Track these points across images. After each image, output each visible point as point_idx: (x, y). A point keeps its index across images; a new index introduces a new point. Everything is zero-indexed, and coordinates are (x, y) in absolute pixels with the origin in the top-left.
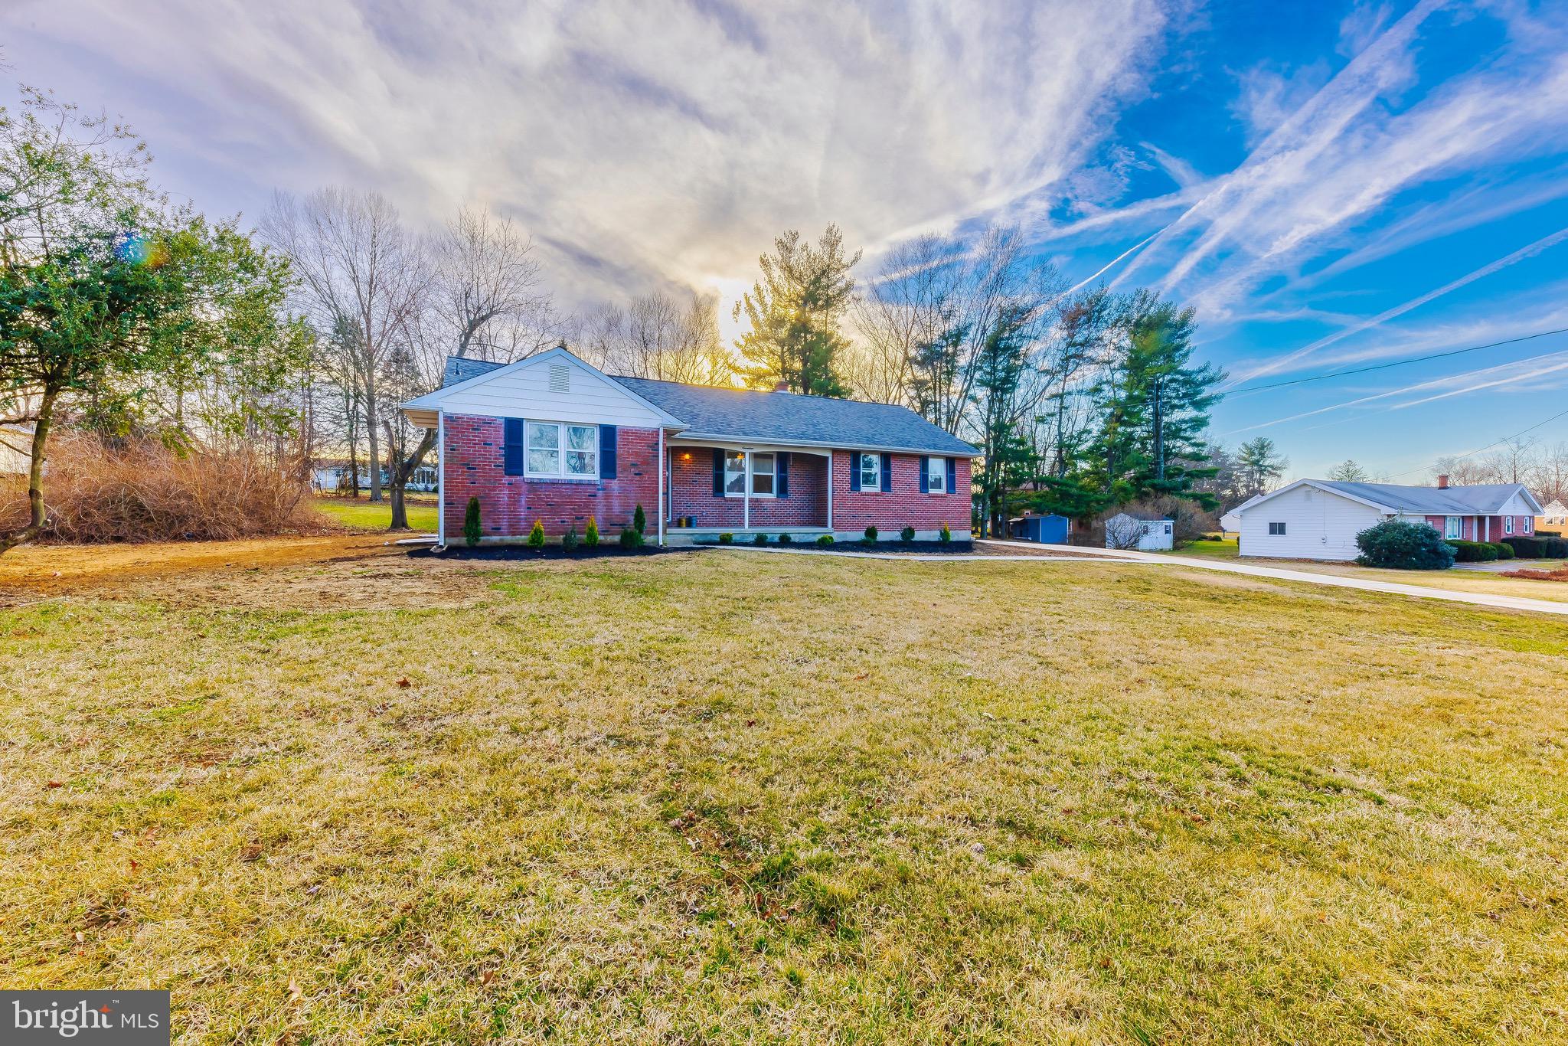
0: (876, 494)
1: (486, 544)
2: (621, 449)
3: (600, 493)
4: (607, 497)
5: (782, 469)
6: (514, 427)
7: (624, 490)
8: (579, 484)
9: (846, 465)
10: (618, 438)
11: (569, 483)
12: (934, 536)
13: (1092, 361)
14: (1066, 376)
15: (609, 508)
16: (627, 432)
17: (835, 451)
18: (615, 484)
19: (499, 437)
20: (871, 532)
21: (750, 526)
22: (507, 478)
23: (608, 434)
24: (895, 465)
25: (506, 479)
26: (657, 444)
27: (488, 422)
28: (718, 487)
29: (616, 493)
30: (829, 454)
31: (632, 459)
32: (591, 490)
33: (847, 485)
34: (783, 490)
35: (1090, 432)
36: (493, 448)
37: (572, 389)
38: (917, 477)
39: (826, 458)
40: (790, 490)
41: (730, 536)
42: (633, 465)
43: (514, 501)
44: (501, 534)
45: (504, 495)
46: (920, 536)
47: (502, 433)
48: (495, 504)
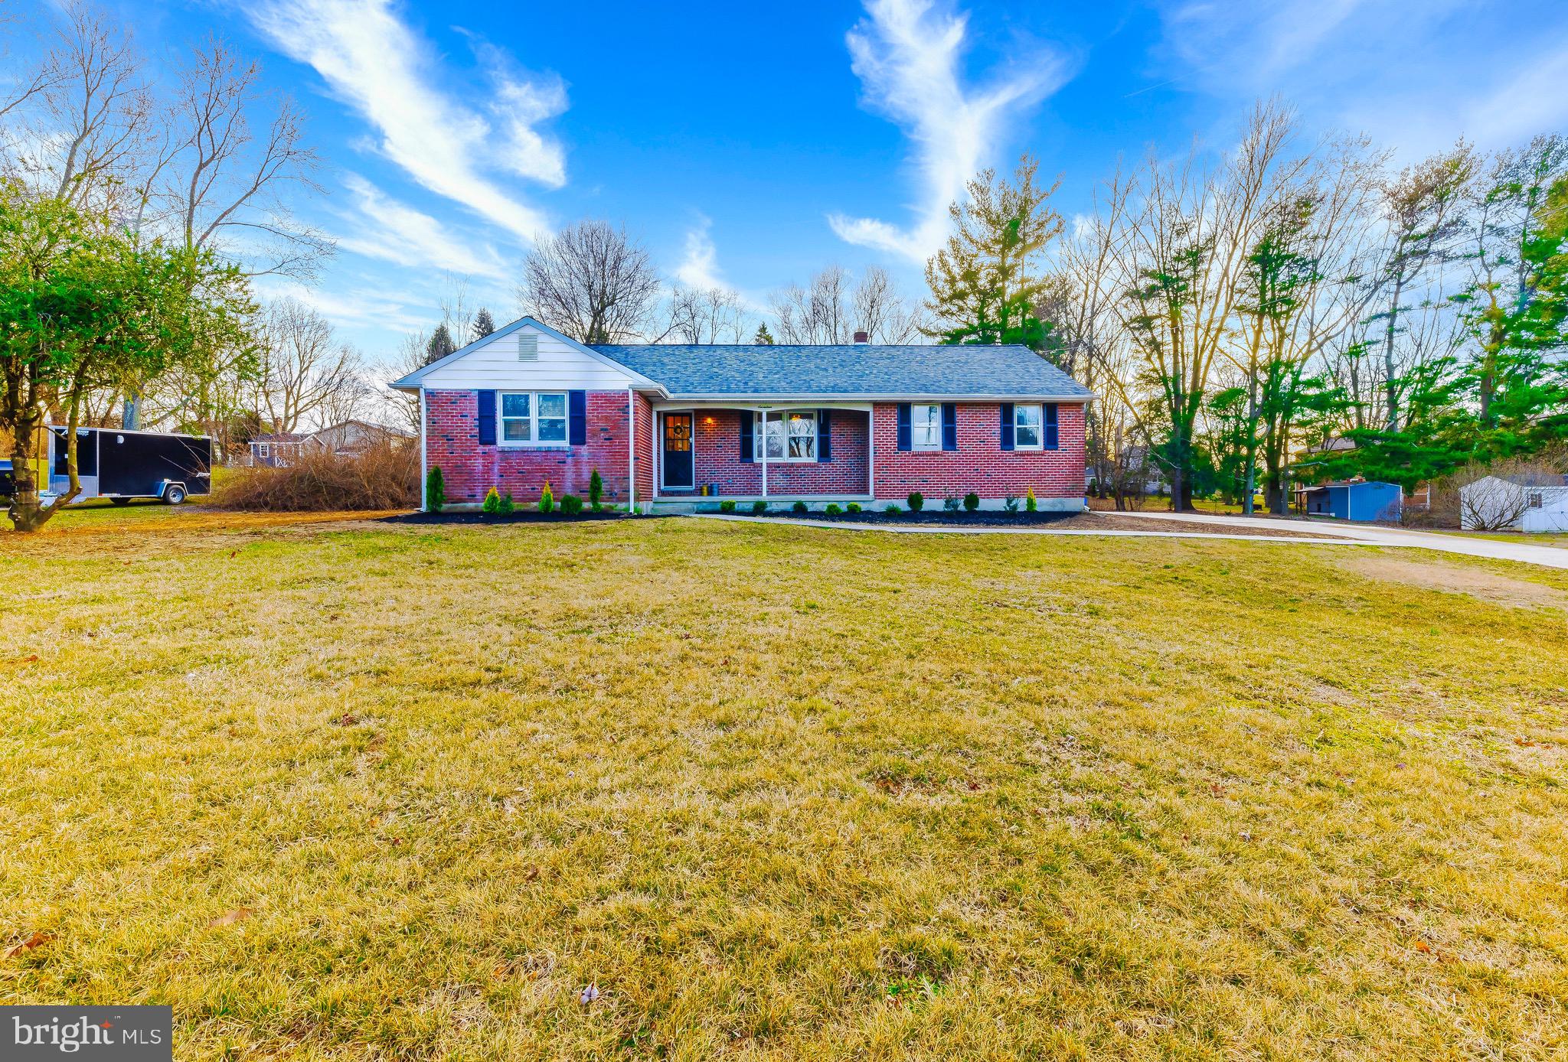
0: (935, 454)
1: (463, 510)
2: (589, 415)
3: (569, 460)
4: (576, 463)
5: (823, 429)
6: (486, 398)
7: (593, 456)
8: (548, 451)
9: (892, 421)
10: (587, 403)
11: (539, 450)
12: (999, 504)
13: (1444, 257)
14: (1399, 284)
15: (578, 474)
16: (598, 396)
17: (877, 404)
18: (584, 450)
19: (473, 408)
20: (915, 500)
21: (768, 494)
22: (481, 447)
23: (577, 398)
24: (960, 416)
25: (480, 449)
26: (628, 406)
27: (464, 395)
28: (746, 451)
29: (585, 459)
30: (869, 408)
31: (602, 425)
32: (560, 456)
33: (893, 443)
34: (824, 453)
35: (1454, 361)
36: (469, 420)
37: (541, 357)
38: (997, 430)
39: (867, 414)
40: (833, 453)
41: (732, 505)
42: (603, 430)
43: (488, 470)
44: (476, 501)
45: (478, 464)
46: (984, 505)
47: (476, 404)
48: (471, 472)
